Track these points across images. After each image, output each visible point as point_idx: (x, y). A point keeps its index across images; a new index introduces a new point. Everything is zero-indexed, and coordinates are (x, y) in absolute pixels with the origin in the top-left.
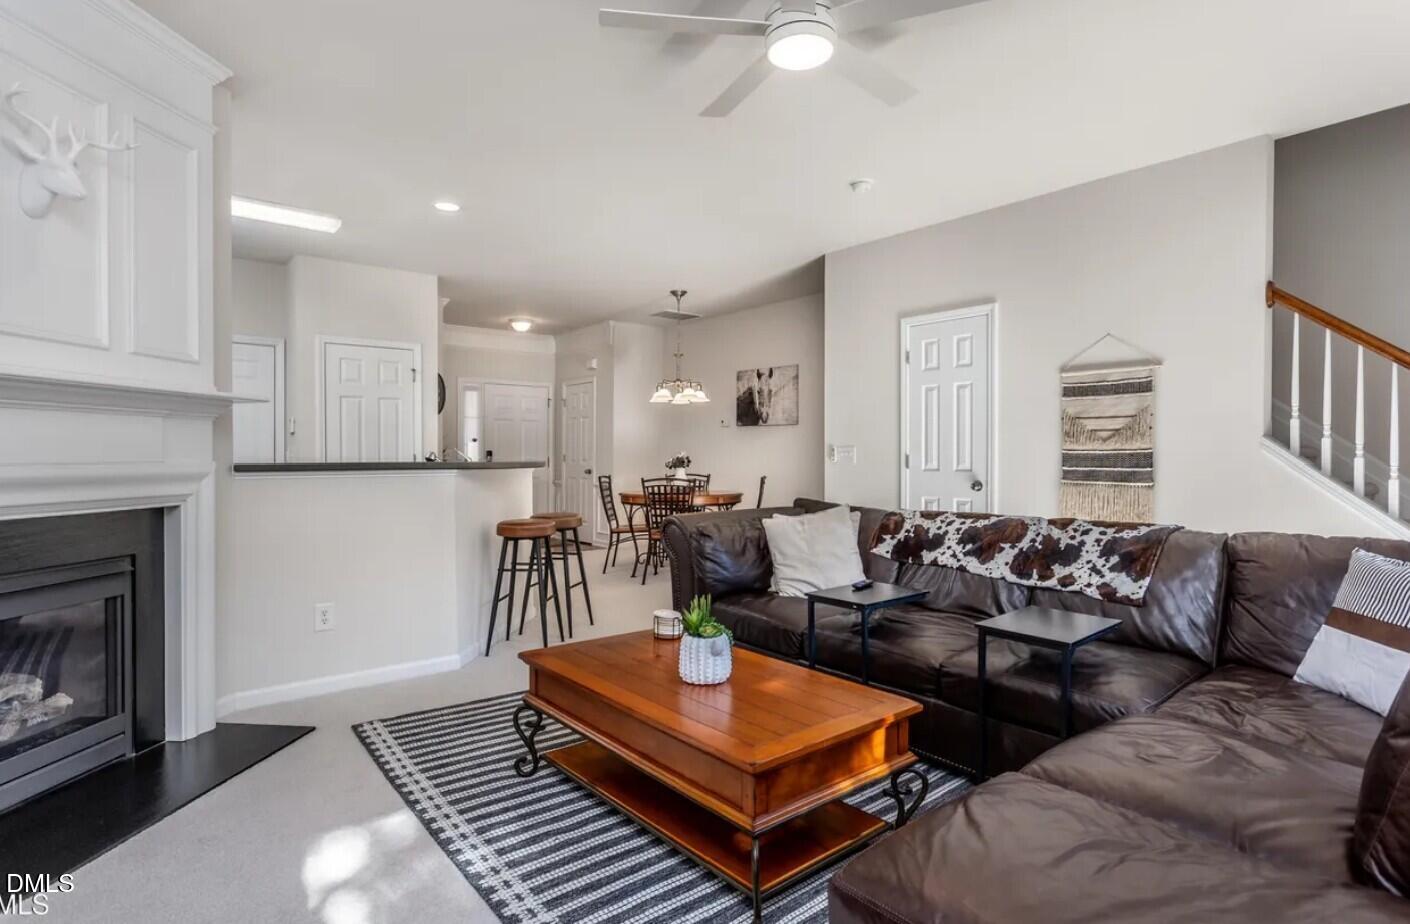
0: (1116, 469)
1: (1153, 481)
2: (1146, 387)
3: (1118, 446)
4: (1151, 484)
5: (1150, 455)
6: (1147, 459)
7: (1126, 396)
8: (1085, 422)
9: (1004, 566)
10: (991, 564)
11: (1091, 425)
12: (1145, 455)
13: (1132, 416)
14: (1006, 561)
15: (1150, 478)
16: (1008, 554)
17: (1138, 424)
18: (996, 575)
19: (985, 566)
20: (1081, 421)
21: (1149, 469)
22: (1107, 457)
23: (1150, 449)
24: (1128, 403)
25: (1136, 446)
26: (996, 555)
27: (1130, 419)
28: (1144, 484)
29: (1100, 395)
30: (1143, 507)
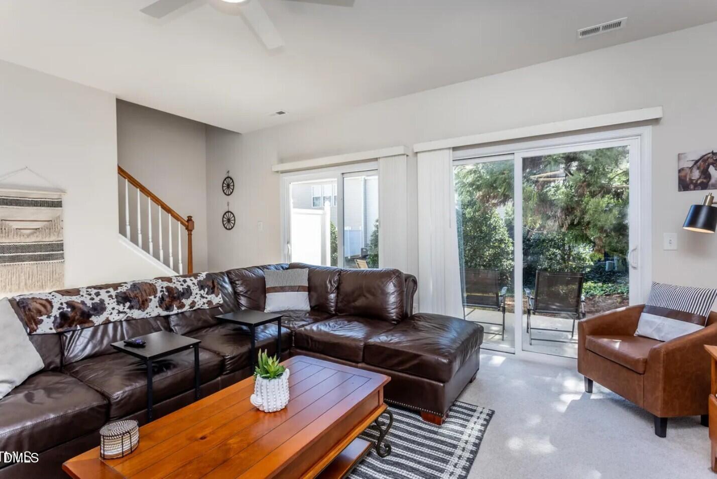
0: (36, 254)
1: (64, 259)
2: (58, 204)
3: (38, 239)
4: (63, 260)
5: (62, 245)
6: (60, 246)
7: (43, 208)
8: (11, 223)
9: (157, 309)
10: (148, 310)
11: (15, 225)
12: (58, 245)
13: (49, 221)
14: (155, 305)
15: (62, 256)
16: (154, 302)
17: (53, 225)
18: (154, 314)
19: (146, 312)
20: (7, 222)
21: (61, 252)
22: (29, 246)
23: (62, 241)
24: (45, 213)
25: (52, 239)
26: (149, 304)
27: (46, 223)
28: (58, 261)
29: (23, 206)
30: (59, 275)
